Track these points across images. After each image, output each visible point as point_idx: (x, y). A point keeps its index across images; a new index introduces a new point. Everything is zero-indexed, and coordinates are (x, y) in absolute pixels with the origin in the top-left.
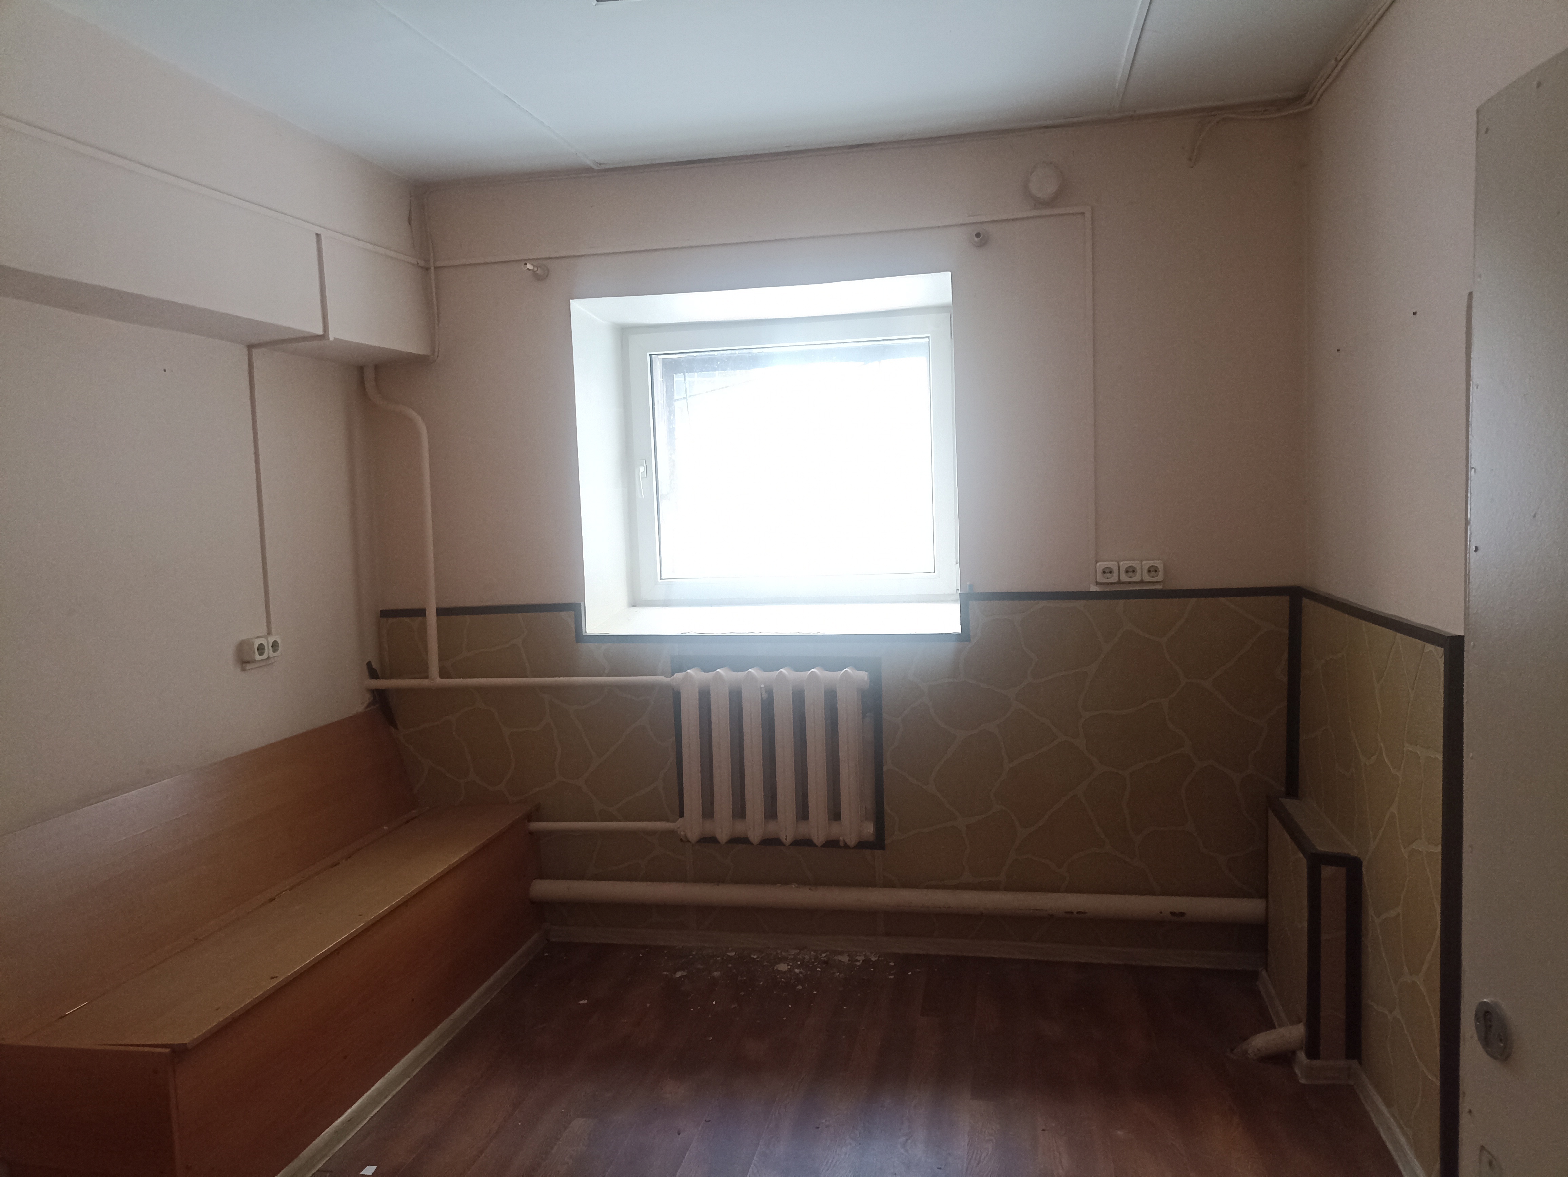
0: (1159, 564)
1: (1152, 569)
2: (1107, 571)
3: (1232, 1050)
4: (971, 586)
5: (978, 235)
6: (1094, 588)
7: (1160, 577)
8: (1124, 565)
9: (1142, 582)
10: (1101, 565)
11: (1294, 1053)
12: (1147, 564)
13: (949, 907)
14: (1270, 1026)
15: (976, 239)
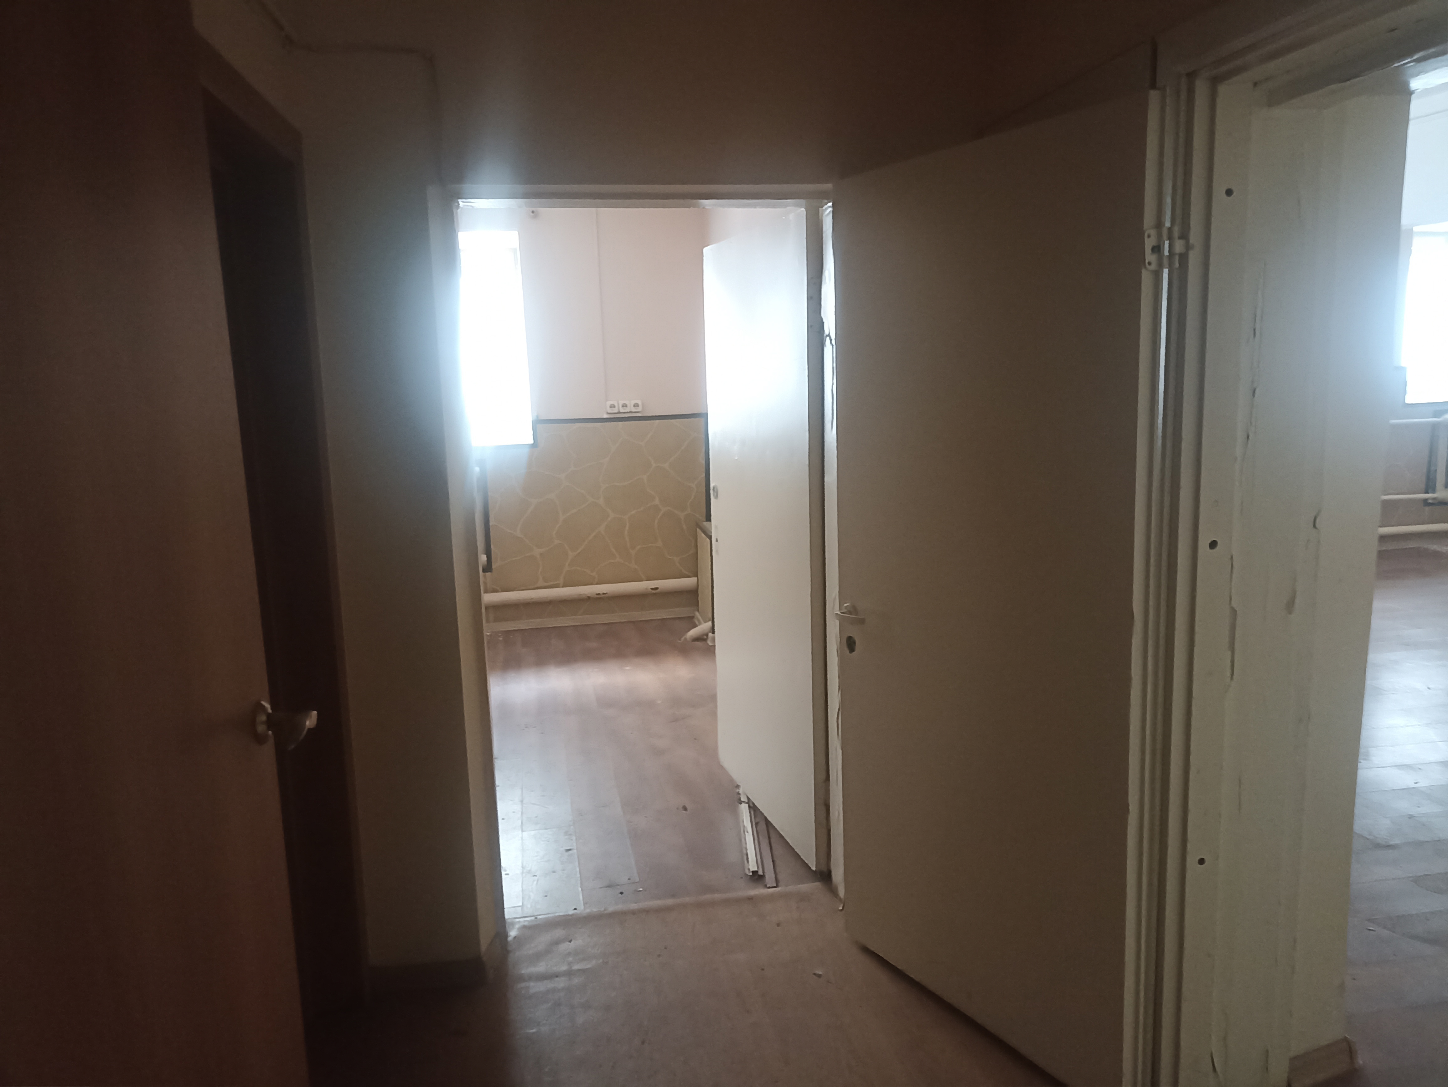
0: (640, 403)
1: (636, 405)
2: (612, 406)
3: (680, 640)
4: (537, 417)
5: (533, 212)
6: (606, 416)
7: (639, 409)
8: (621, 402)
9: (631, 412)
10: (609, 403)
11: (707, 635)
12: (633, 402)
13: (532, 599)
14: (695, 626)
15: (532, 214)
